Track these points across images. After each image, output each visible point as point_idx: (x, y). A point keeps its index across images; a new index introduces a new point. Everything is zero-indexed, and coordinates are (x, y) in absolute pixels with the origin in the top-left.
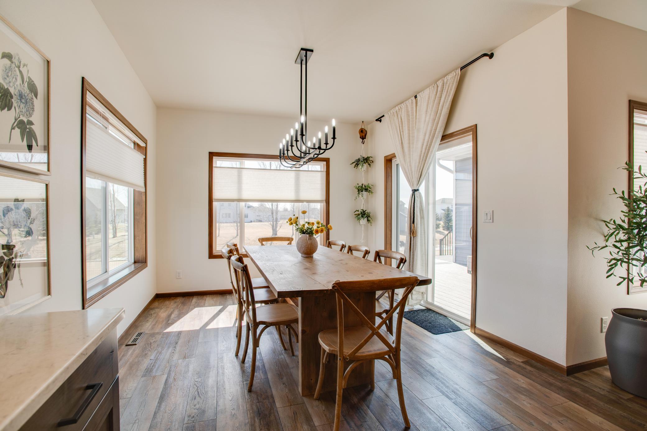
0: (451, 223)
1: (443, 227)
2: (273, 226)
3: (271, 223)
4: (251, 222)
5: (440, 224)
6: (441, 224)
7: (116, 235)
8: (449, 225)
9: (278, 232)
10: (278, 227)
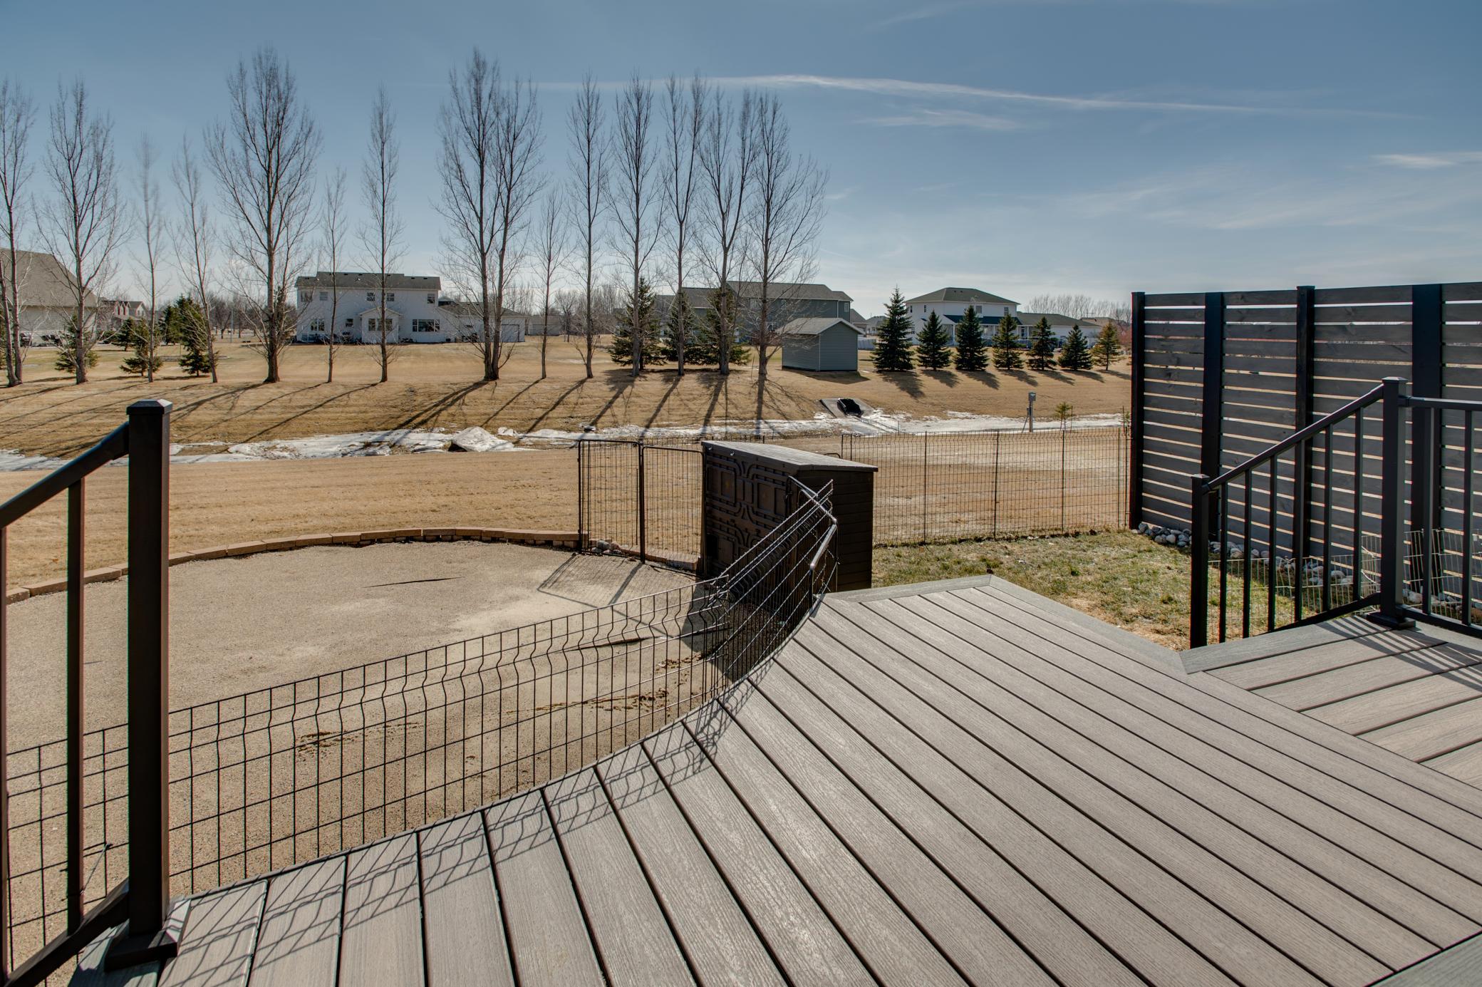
0: (979, 352)
1: (958, 361)
2: (487, 354)
3: (483, 345)
4: (448, 341)
5: (948, 354)
6: (954, 355)
7: (19, 379)
8: (972, 354)
9: (500, 371)
10: (503, 358)
